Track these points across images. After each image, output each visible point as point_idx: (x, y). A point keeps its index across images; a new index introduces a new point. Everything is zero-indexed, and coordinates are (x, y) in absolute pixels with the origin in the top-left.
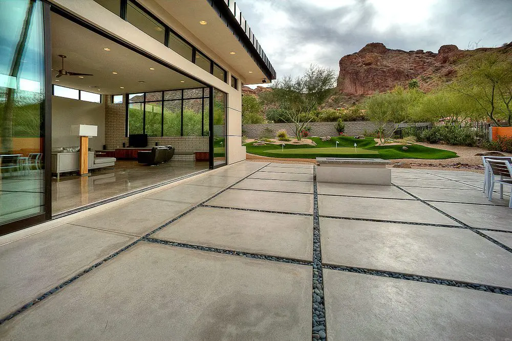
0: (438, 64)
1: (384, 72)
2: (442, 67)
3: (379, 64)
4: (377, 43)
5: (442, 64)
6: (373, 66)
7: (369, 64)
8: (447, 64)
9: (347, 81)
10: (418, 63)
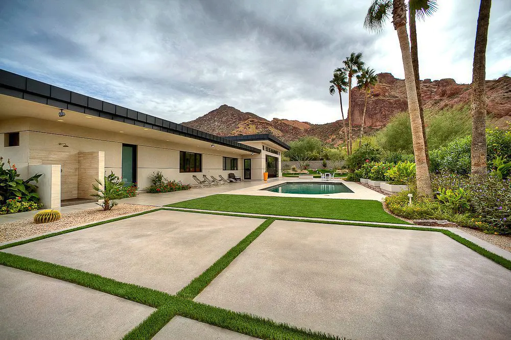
0: (437, 97)
1: (390, 103)
2: (441, 100)
3: (387, 94)
4: (386, 73)
5: (441, 97)
6: (381, 97)
7: (377, 95)
8: (445, 98)
9: (357, 113)
10: (426, 92)
